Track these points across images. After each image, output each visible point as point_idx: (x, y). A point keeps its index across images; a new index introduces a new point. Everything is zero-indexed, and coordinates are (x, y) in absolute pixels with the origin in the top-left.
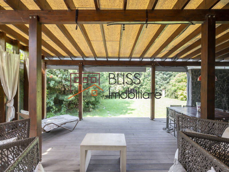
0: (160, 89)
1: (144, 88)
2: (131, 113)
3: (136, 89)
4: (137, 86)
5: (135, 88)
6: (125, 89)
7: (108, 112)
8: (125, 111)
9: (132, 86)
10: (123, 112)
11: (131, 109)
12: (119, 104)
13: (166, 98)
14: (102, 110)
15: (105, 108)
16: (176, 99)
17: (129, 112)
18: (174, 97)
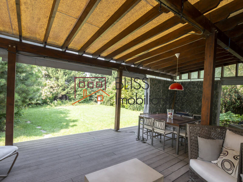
0: (96, 96)
1: (78, 94)
2: (75, 125)
3: (69, 95)
4: (70, 92)
5: (67, 93)
6: (54, 96)
7: (39, 127)
8: (65, 124)
9: (65, 92)
10: (63, 125)
11: (72, 120)
12: (50, 115)
13: (101, 105)
14: (26, 126)
15: (29, 122)
16: (112, 106)
17: (71, 124)
18: (109, 104)
